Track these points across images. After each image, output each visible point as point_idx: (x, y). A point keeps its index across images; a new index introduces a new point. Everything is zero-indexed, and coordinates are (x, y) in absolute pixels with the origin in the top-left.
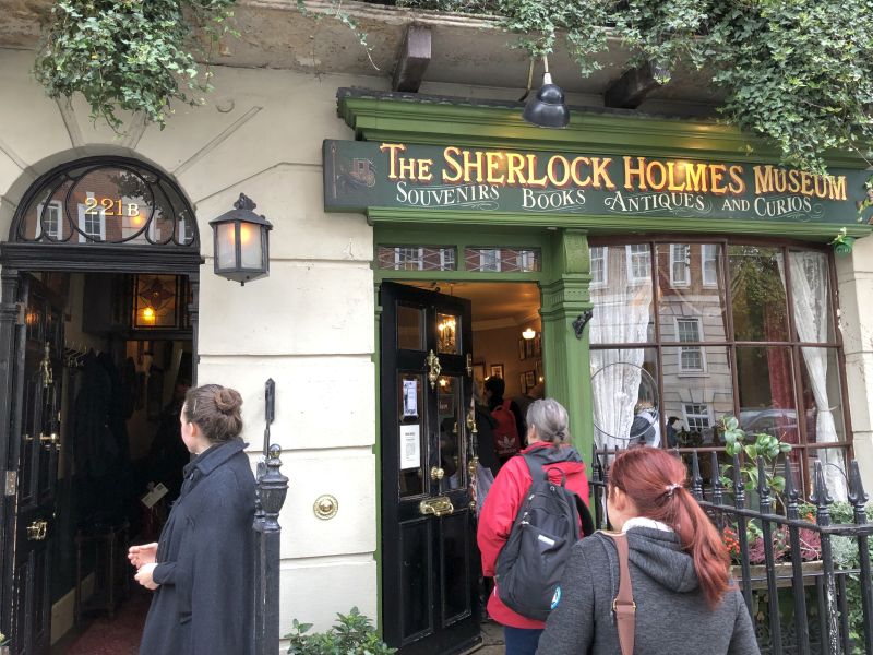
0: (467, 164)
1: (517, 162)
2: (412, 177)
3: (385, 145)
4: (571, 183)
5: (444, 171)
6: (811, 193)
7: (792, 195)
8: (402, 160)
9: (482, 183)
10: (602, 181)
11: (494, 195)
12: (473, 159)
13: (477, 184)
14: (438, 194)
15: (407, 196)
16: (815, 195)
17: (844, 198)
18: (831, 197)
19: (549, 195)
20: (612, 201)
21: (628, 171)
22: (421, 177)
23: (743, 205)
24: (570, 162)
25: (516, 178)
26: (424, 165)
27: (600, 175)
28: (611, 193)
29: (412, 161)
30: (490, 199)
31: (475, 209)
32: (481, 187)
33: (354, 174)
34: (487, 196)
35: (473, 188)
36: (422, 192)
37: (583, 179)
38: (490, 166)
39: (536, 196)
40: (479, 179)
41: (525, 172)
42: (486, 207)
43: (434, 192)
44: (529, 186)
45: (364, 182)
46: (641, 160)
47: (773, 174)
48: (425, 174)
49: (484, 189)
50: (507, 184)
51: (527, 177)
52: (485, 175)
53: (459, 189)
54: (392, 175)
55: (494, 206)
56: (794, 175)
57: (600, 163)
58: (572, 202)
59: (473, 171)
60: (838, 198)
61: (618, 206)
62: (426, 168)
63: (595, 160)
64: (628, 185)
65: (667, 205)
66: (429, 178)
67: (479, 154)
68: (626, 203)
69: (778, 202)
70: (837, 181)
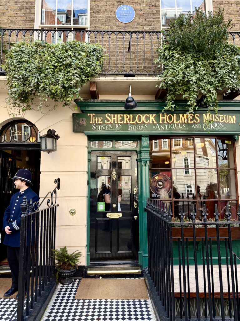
0: (112, 118)
1: (127, 117)
2: (97, 122)
3: (89, 114)
4: (143, 123)
5: (106, 121)
6: (223, 121)
7: (216, 122)
8: (94, 118)
9: (116, 123)
10: (153, 121)
11: (120, 127)
12: (114, 117)
13: (115, 124)
14: (104, 127)
15: (95, 128)
16: (224, 122)
17: (235, 122)
18: (230, 122)
20: (156, 127)
21: (161, 118)
23: (199, 126)
24: (143, 116)
25: (127, 121)
26: (100, 119)
27: (152, 120)
28: (156, 125)
29: (97, 118)
30: (119, 128)
31: (114, 131)
32: (116, 124)
33: (81, 123)
34: (118, 127)
35: (114, 125)
36: (99, 127)
37: (147, 121)
38: (119, 118)
39: (132, 127)
40: (116, 122)
41: (129, 120)
42: (117, 130)
43: (103, 127)
44: (130, 124)
45: (83, 125)
46: (165, 114)
47: (210, 116)
48: (100, 122)
49: (117, 125)
50: (124, 123)
51: (130, 121)
52: (117, 121)
53: (110, 125)
54: (91, 122)
55: (120, 130)
56: (217, 116)
57: (152, 116)
58: (143, 128)
59: (114, 120)
60: (232, 122)
61: (157, 129)
62: (101, 120)
63: (151, 115)
64: (161, 122)
65: (173, 127)
66: (101, 123)
67: (116, 115)
68: (160, 127)
69: (211, 125)
70: (232, 117)
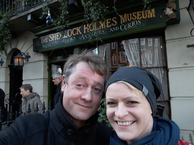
3: (41, 37)
4: (72, 35)
5: (49, 40)
6: (141, 18)
8: (43, 39)
10: (79, 33)
12: (54, 36)
13: (55, 41)
15: (44, 46)
17: (154, 16)
18: (149, 17)
19: (68, 40)
20: (81, 37)
21: (85, 28)
22: (46, 42)
23: (117, 29)
24: (72, 30)
28: (81, 35)
29: (45, 39)
30: (57, 43)
31: (55, 46)
33: (37, 44)
37: (75, 33)
38: (57, 36)
39: (65, 40)
40: (55, 39)
43: (48, 44)
44: (64, 38)
45: (38, 46)
46: (88, 25)
47: (127, 16)
53: (52, 43)
54: (42, 43)
55: (58, 45)
56: (134, 14)
58: (72, 40)
60: (151, 17)
61: (83, 38)
63: (77, 28)
64: (85, 32)
65: (94, 35)
68: (84, 37)
69: (129, 24)
70: (151, 11)
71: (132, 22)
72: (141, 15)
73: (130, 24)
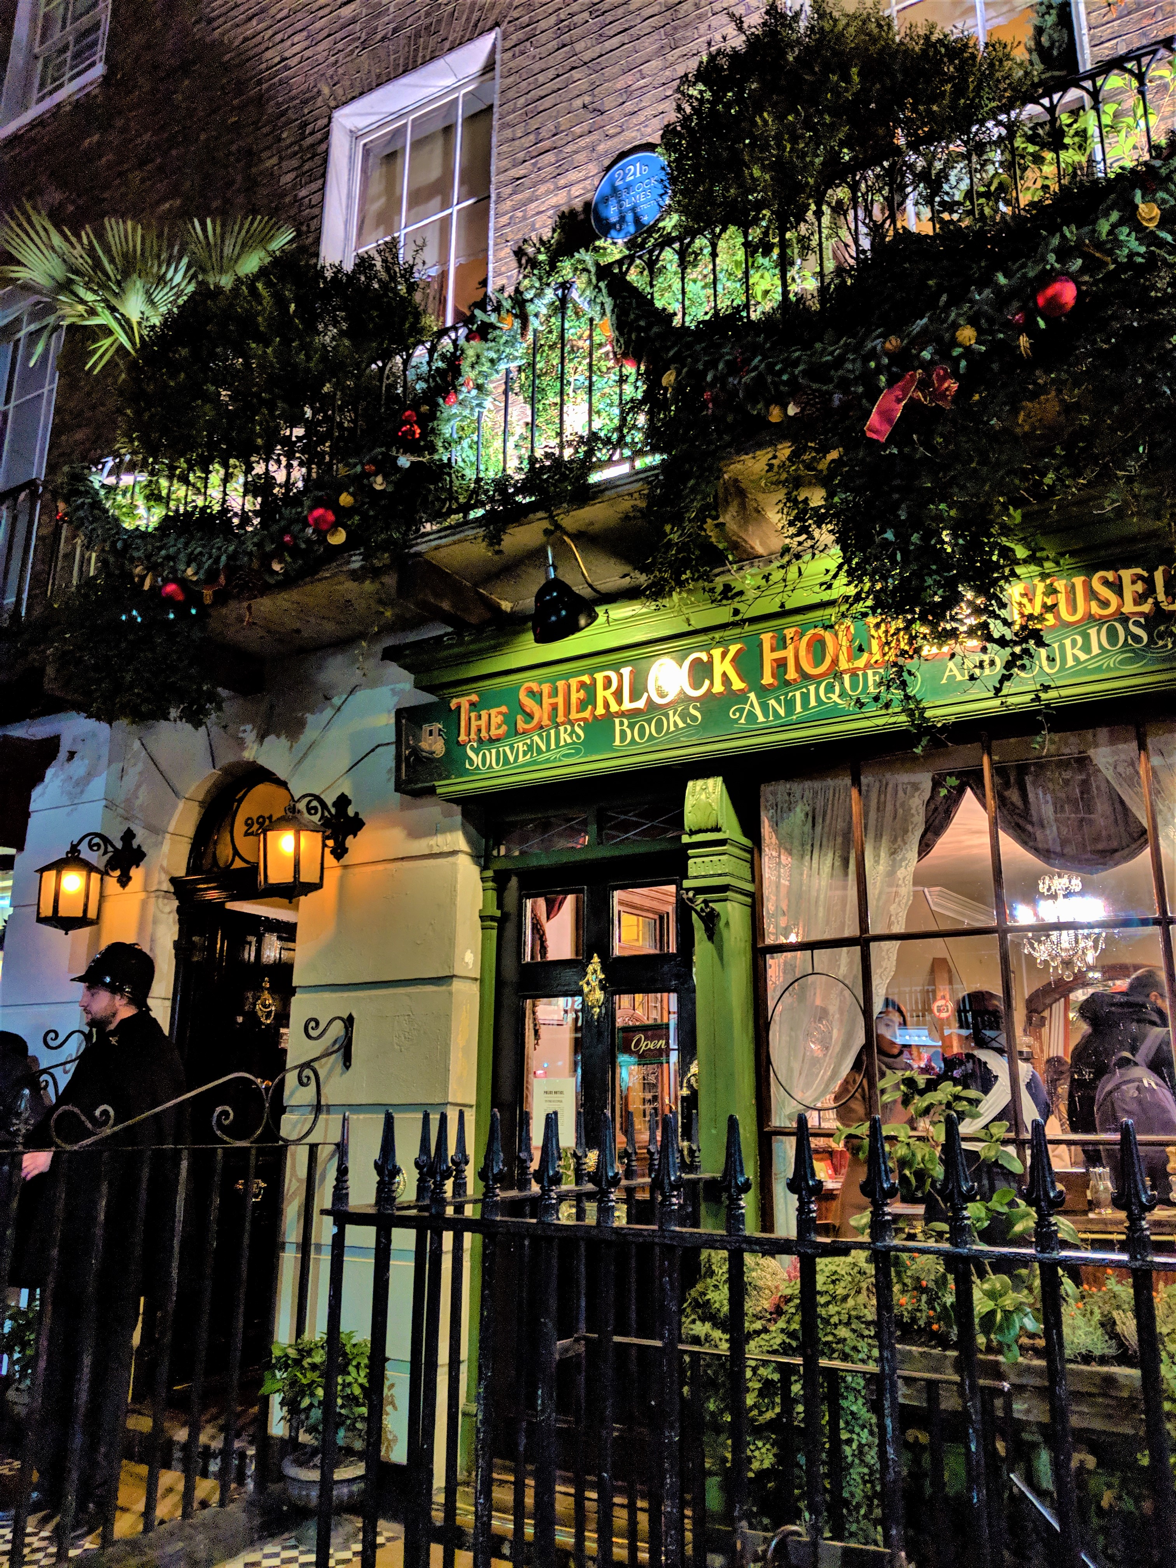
0: (546, 701)
1: (608, 683)
2: (484, 734)
3: (456, 701)
4: (682, 698)
6: (1146, 608)
7: (1101, 622)
8: (473, 715)
9: (562, 723)
10: (727, 682)
12: (554, 693)
13: (557, 726)
14: (512, 749)
15: (477, 760)
19: (649, 722)
20: (741, 711)
21: (769, 657)
22: (494, 732)
25: (607, 705)
26: (497, 714)
27: (724, 674)
28: (741, 697)
29: (484, 713)
32: (562, 728)
33: (424, 745)
35: (552, 732)
36: (494, 751)
37: (698, 686)
38: (575, 697)
39: (631, 726)
40: (561, 718)
41: (618, 694)
42: (569, 756)
43: (507, 749)
44: (622, 714)
45: (433, 753)
46: (790, 634)
48: (498, 726)
49: (566, 731)
50: (595, 717)
51: (620, 702)
52: (568, 711)
53: (536, 738)
54: (463, 737)
55: (578, 751)
56: (1104, 581)
57: (724, 655)
58: (681, 725)
59: (554, 709)
62: (499, 719)
64: (768, 679)
65: (835, 697)
67: (561, 684)
71: (1093, 632)
72: (1150, 590)
73: (1074, 643)
